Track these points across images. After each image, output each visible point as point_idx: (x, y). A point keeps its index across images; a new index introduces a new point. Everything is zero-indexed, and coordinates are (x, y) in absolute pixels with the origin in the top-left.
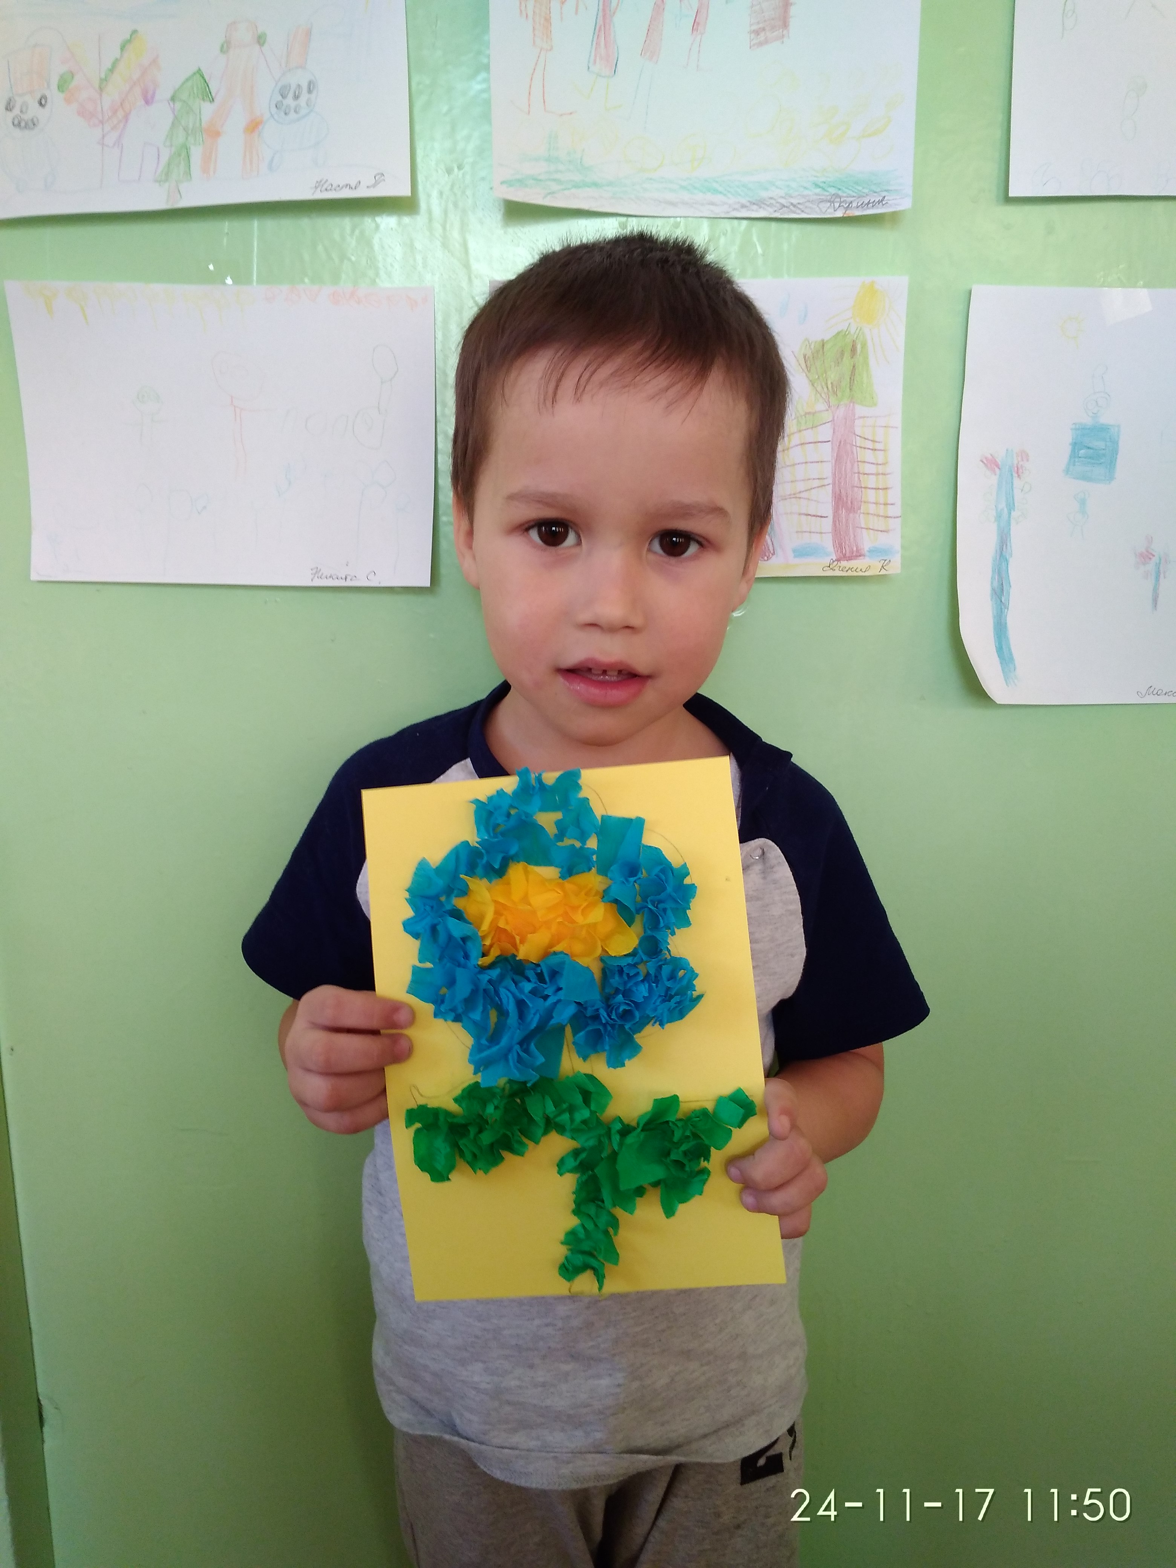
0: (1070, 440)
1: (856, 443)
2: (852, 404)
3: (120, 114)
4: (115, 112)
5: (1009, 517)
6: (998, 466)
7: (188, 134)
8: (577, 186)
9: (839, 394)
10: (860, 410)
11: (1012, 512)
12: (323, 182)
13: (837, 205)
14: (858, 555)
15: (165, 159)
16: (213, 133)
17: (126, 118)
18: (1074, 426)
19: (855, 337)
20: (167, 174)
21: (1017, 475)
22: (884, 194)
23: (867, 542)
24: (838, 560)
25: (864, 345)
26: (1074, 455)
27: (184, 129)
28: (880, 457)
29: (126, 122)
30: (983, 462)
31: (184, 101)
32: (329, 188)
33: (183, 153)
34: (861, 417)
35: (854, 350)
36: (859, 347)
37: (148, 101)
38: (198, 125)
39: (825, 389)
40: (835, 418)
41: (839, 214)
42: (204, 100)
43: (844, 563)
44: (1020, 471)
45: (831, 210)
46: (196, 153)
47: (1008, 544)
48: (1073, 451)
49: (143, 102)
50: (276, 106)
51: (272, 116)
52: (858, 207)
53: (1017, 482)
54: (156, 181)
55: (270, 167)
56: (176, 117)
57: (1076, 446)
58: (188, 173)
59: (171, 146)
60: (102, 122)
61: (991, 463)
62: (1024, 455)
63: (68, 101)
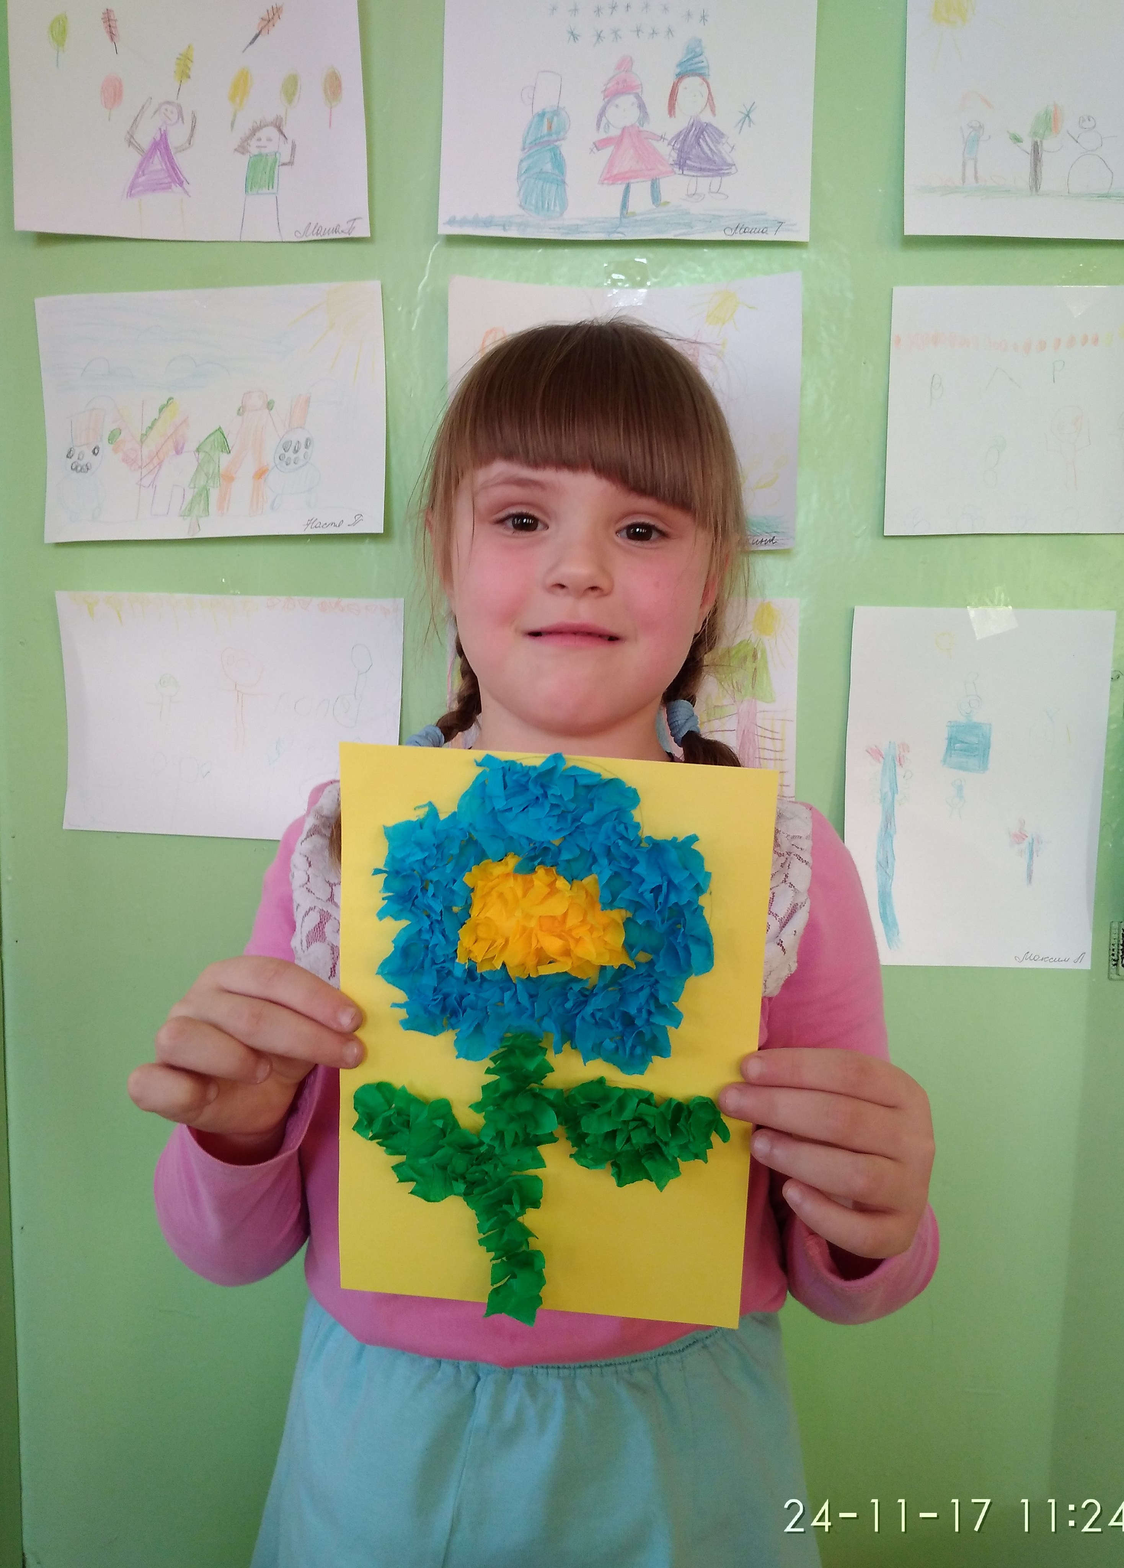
0: (946, 736)
1: (757, 732)
2: (754, 700)
3: (156, 461)
4: (151, 461)
5: (893, 800)
6: (881, 755)
7: (208, 479)
9: (743, 692)
10: (761, 705)
11: (896, 795)
12: (313, 520)
15: (188, 498)
16: (229, 478)
17: (160, 464)
18: (949, 724)
19: (756, 645)
20: (190, 511)
21: (899, 764)
22: (774, 535)
25: (764, 652)
26: (950, 748)
27: (206, 474)
28: (778, 745)
29: (160, 467)
30: (867, 751)
31: (207, 452)
32: (318, 526)
33: (204, 494)
34: (761, 712)
35: (755, 656)
36: (759, 655)
37: (178, 451)
38: (216, 471)
39: (732, 688)
40: (740, 711)
42: (222, 451)
44: (902, 760)
46: (214, 494)
47: (892, 823)
48: (950, 743)
49: (174, 452)
50: (280, 457)
51: (276, 466)
53: (899, 769)
54: (181, 516)
55: (272, 507)
56: (199, 464)
57: (951, 740)
58: (207, 510)
59: (195, 488)
60: (140, 467)
61: (875, 753)
62: (905, 747)
63: (115, 451)
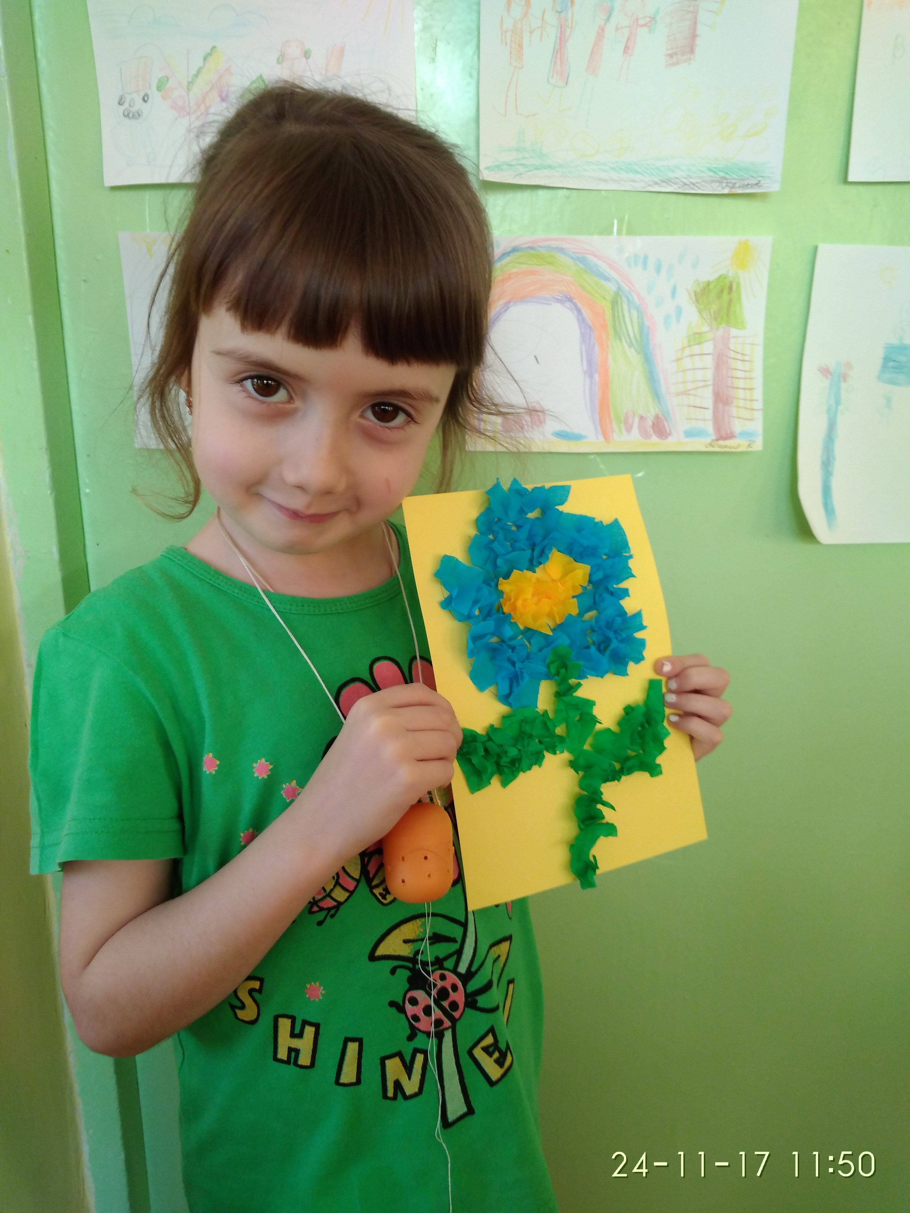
0: (882, 356)
1: (730, 355)
2: (728, 328)
3: (202, 108)
4: (199, 107)
5: (836, 410)
6: (830, 373)
8: (537, 169)
9: (719, 320)
10: (734, 332)
11: (839, 406)
13: (724, 185)
14: (731, 436)
17: (207, 111)
18: (885, 346)
19: (732, 280)
21: (843, 380)
22: (760, 179)
23: (738, 427)
24: (717, 440)
25: (738, 284)
26: (885, 366)
28: (747, 366)
29: (207, 113)
30: (819, 370)
34: (734, 337)
35: (730, 289)
36: (735, 287)
37: (224, 98)
39: (709, 316)
40: (716, 337)
41: (726, 191)
43: (721, 443)
44: (846, 377)
45: (720, 188)
47: (835, 429)
48: (884, 363)
49: (219, 100)
52: (740, 187)
53: (843, 385)
57: (886, 359)
60: (189, 114)
61: (825, 371)
62: (849, 366)
63: (164, 98)
